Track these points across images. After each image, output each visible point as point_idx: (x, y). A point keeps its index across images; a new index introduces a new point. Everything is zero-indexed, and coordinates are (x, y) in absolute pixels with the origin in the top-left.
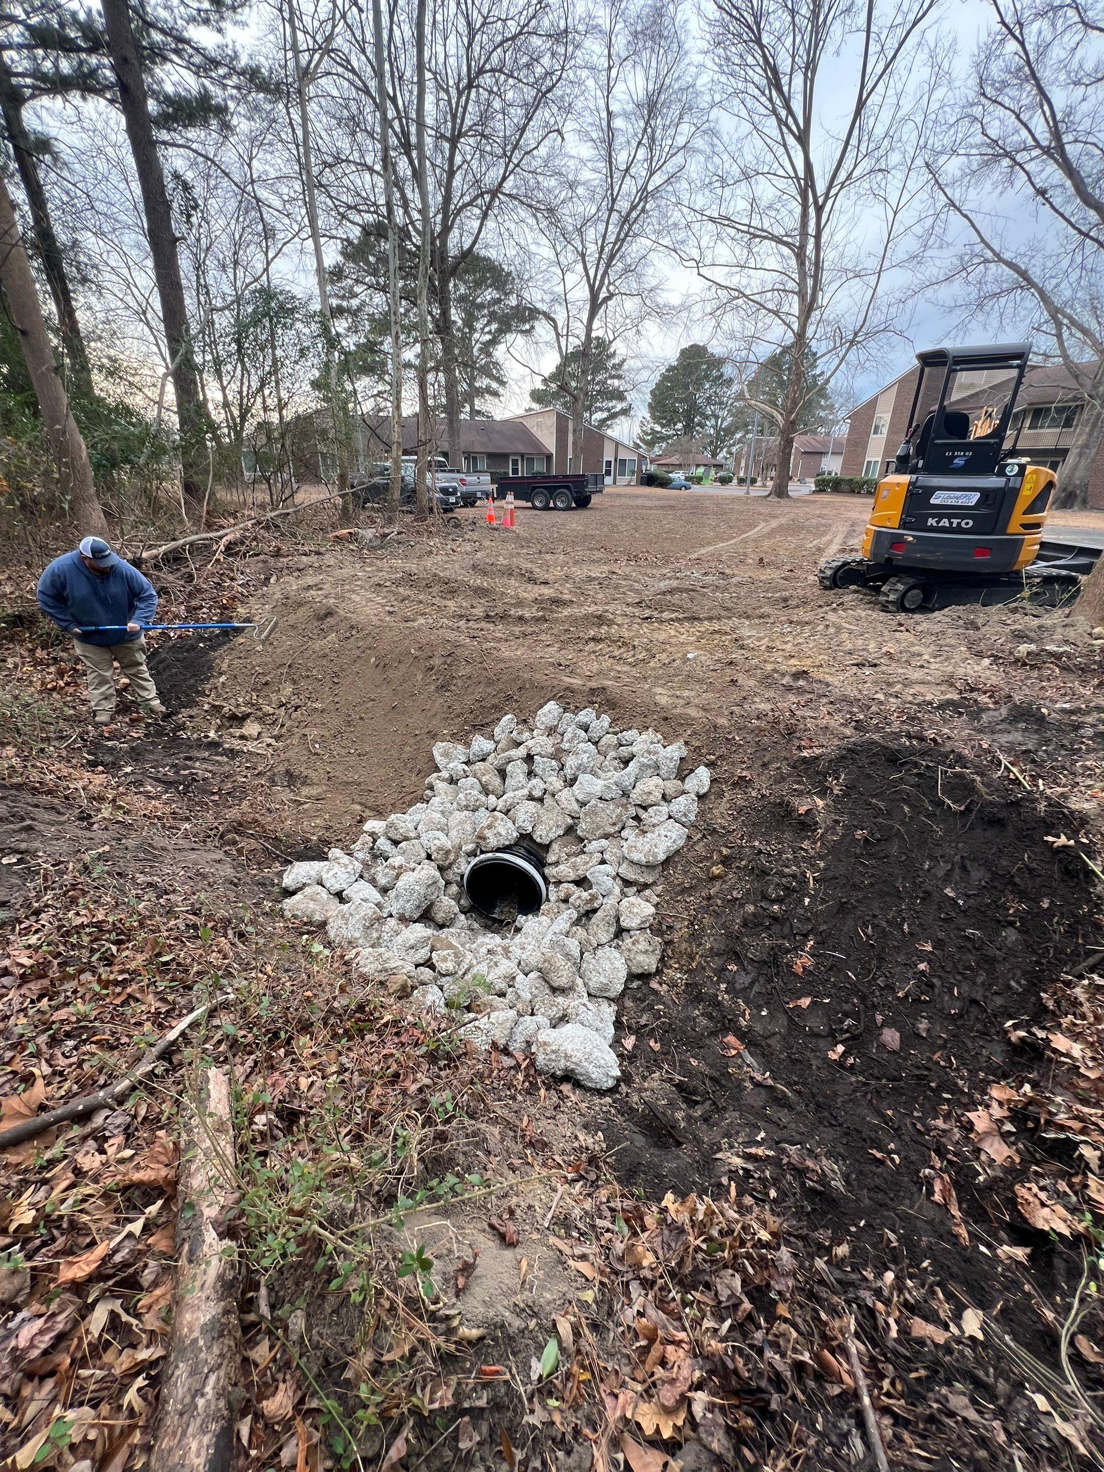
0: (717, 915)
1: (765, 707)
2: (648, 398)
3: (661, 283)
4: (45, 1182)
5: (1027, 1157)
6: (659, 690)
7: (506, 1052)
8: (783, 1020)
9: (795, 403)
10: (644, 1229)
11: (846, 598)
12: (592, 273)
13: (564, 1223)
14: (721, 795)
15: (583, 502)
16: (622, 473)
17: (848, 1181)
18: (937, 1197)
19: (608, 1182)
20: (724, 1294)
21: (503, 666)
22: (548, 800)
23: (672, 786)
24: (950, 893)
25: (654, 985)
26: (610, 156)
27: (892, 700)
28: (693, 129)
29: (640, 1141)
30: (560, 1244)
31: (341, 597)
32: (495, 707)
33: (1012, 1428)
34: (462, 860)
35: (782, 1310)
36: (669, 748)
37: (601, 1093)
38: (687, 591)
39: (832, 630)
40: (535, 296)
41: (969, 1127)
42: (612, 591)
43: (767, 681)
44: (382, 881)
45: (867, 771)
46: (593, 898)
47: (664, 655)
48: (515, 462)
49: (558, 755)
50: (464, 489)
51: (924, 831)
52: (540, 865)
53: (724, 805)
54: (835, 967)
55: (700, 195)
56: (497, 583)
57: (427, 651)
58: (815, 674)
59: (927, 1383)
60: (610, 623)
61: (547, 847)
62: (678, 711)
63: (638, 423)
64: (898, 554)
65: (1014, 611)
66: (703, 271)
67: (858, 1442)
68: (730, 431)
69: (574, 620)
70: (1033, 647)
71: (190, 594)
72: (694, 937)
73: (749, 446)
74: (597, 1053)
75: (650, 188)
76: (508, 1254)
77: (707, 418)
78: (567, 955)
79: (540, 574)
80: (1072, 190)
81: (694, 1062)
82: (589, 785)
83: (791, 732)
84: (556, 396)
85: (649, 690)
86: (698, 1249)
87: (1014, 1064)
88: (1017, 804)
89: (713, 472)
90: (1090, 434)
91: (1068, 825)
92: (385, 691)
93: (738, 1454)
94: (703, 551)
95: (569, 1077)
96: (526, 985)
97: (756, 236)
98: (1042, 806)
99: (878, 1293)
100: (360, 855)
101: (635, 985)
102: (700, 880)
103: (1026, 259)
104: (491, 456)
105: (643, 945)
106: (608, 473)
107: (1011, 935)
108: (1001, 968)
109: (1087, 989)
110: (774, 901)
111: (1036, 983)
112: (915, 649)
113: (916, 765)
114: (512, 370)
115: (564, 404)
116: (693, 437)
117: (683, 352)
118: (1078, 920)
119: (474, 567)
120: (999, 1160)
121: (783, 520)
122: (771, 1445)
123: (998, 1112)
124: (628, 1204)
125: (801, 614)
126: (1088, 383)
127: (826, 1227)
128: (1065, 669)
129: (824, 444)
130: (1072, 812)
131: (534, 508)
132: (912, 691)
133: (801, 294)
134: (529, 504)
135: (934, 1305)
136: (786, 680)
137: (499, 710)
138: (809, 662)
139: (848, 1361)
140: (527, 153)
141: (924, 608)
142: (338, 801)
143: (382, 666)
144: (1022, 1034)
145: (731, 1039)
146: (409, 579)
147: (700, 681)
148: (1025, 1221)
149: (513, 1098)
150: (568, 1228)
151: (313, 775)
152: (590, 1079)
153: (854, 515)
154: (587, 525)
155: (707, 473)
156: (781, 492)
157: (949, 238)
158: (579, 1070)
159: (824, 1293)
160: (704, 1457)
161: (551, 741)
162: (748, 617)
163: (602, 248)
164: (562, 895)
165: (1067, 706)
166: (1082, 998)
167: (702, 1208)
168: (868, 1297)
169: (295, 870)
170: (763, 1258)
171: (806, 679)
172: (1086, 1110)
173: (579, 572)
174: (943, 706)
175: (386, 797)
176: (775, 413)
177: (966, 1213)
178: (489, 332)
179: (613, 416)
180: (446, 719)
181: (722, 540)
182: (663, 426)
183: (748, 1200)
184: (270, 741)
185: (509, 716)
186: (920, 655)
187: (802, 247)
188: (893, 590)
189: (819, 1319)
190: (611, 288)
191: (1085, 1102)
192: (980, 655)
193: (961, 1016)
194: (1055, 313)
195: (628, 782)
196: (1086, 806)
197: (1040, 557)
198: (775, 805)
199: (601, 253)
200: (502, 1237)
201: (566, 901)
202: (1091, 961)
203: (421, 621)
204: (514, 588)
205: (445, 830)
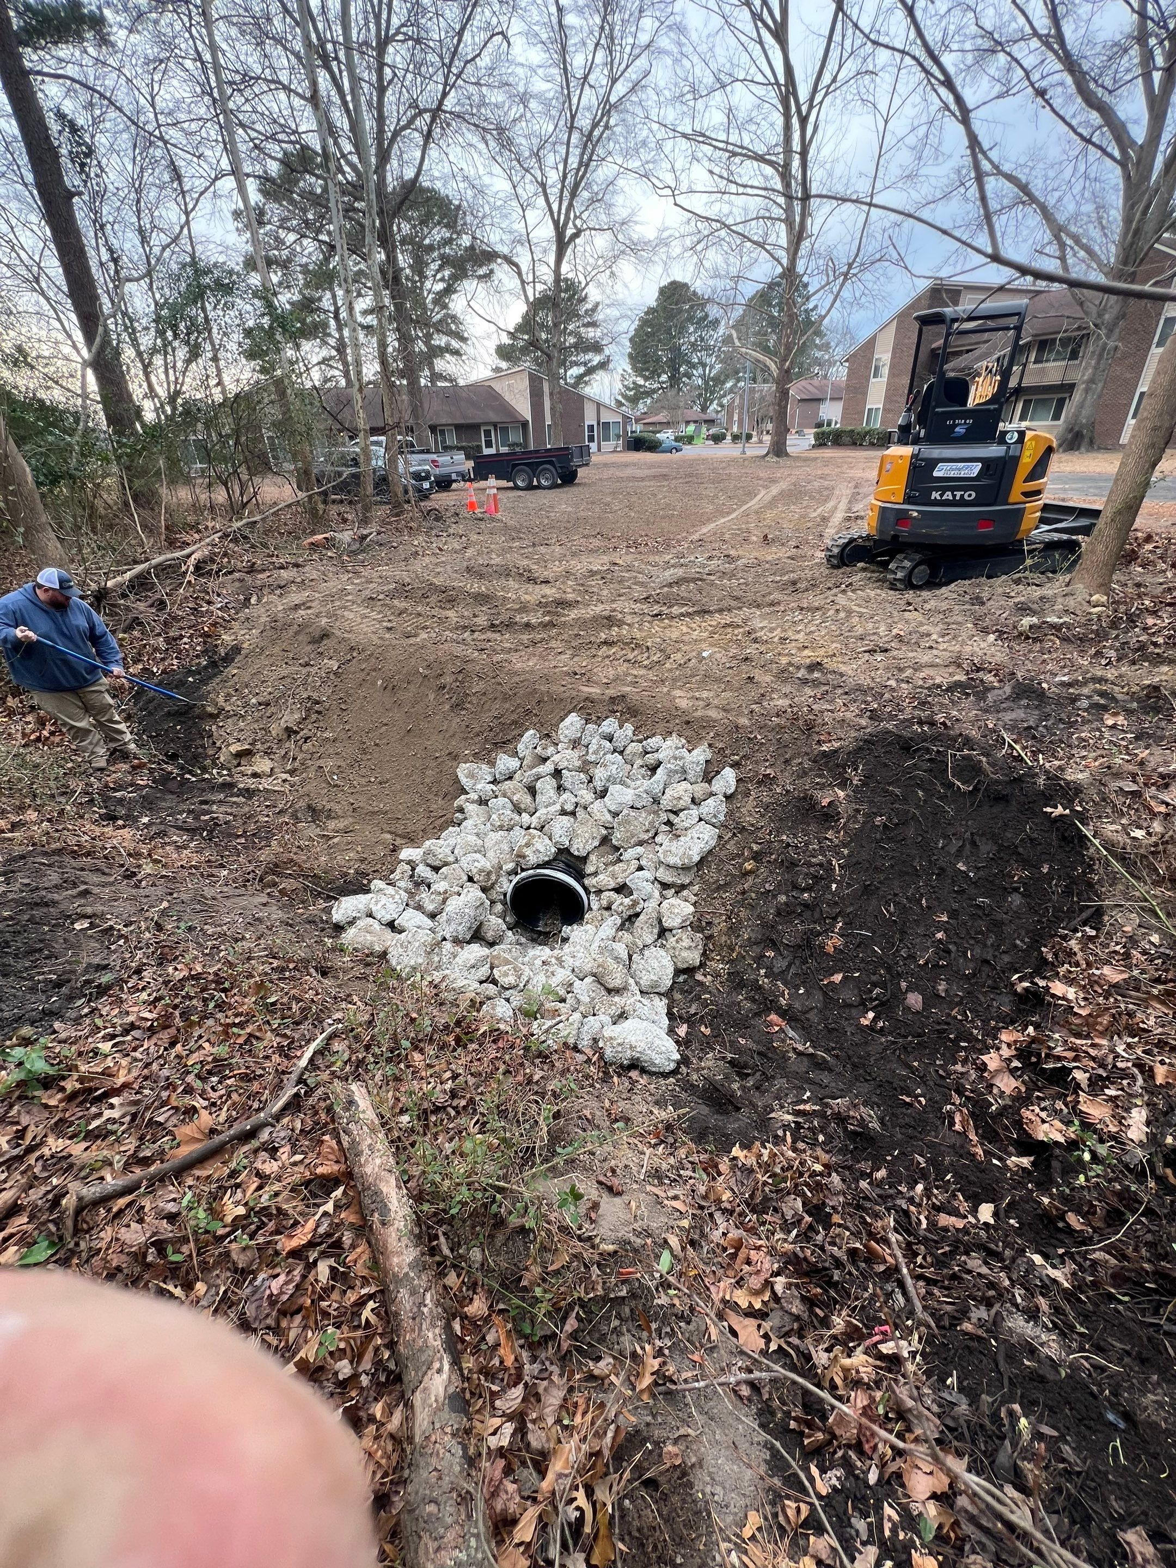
0: (752, 907)
1: (783, 703)
2: (627, 348)
3: (633, 213)
4: (238, 1186)
5: (1031, 1085)
6: (678, 693)
7: (576, 1049)
8: (818, 996)
9: (789, 348)
10: (720, 1174)
11: (855, 578)
12: (555, 207)
13: (656, 1175)
14: (747, 794)
15: (569, 478)
16: (607, 439)
17: (882, 1122)
18: (958, 1127)
19: (684, 1143)
20: (789, 1214)
21: (517, 679)
22: (580, 813)
23: (700, 789)
24: (961, 867)
25: (699, 977)
26: (565, 62)
27: (904, 685)
28: (657, 24)
29: (705, 1110)
30: (656, 1191)
31: (332, 615)
32: (515, 722)
33: (1015, 1277)
34: (504, 880)
35: (836, 1219)
36: (695, 752)
37: (665, 1075)
38: (694, 580)
39: (842, 615)
40: (495, 238)
41: (983, 1067)
42: (616, 586)
43: (783, 675)
44: (430, 907)
45: (883, 760)
46: (635, 903)
47: (679, 655)
48: (488, 433)
49: (585, 767)
50: (437, 471)
51: (937, 812)
52: (580, 876)
53: (751, 802)
54: (863, 944)
55: (670, 109)
56: (497, 587)
57: (436, 669)
58: (829, 664)
59: (952, 1255)
60: (620, 624)
61: (585, 859)
62: (699, 714)
63: (618, 377)
64: (904, 530)
65: (1017, 582)
66: (679, 200)
67: (900, 1297)
68: (719, 380)
69: (582, 623)
70: (1035, 620)
71: (166, 623)
72: (733, 930)
73: (741, 397)
74: (657, 1042)
75: (613, 99)
76: (617, 1200)
77: (694, 366)
78: (617, 959)
79: (539, 572)
80: (1072, 89)
81: (743, 1041)
82: (620, 795)
83: (810, 727)
84: (524, 351)
85: (668, 693)
86: (765, 1184)
87: (1019, 1010)
88: (1019, 780)
89: (704, 429)
90: (1096, 368)
91: (1064, 796)
92: (397, 715)
93: (812, 1312)
94: (705, 530)
95: (635, 1065)
96: (584, 989)
97: (735, 154)
98: (1041, 781)
99: (911, 1200)
100: (402, 884)
101: (681, 979)
102: (733, 876)
103: (1027, 171)
104: (458, 427)
105: (686, 942)
106: (591, 439)
107: (1016, 900)
108: (1008, 929)
109: (1080, 941)
110: (804, 890)
111: (1037, 941)
112: (923, 629)
113: (928, 751)
114: (474, 326)
115: (536, 359)
116: (680, 389)
117: (662, 291)
118: (1073, 881)
119: (468, 569)
120: (1008, 1092)
121: (783, 485)
122: (836, 1302)
123: (1006, 1052)
124: (704, 1157)
125: (811, 599)
126: (1094, 310)
127: (866, 1160)
128: (1065, 640)
129: (821, 389)
130: (1068, 783)
131: (516, 488)
132: (922, 675)
133: (789, 222)
134: (511, 484)
135: (956, 1204)
136: (802, 673)
137: (519, 727)
138: (822, 652)
139: (890, 1247)
140: (467, 62)
141: (932, 583)
142: (368, 832)
143: (390, 688)
144: (1026, 984)
145: (773, 1017)
146: (403, 590)
147: (718, 680)
148: (1029, 1136)
149: (592, 1086)
150: (660, 1178)
151: (336, 807)
152: (654, 1064)
153: (857, 473)
154: (576, 506)
155: (698, 431)
156: (779, 449)
157: (945, 148)
158: (644, 1058)
159: (868, 1205)
160: (787, 1318)
161: (575, 754)
162: (758, 606)
163: (565, 176)
164: (604, 903)
165: (1065, 679)
166: (1076, 948)
167: (765, 1153)
168: (903, 1204)
169: (343, 905)
170: (818, 1184)
171: (820, 670)
172: (1078, 1042)
173: (580, 566)
174: (951, 688)
175: (415, 823)
176: (769, 362)
177: (982, 1137)
178: (442, 280)
179: (590, 371)
180: (465, 739)
181: (723, 514)
182: (646, 379)
183: (801, 1145)
184: (285, 776)
185: (532, 732)
186: (929, 635)
187: (787, 165)
188: (900, 567)
189: (865, 1222)
190: (578, 222)
191: (1078, 1035)
192: (985, 631)
193: (974, 975)
194: (1057, 230)
195: (657, 790)
196: (1080, 776)
197: (1043, 521)
198: (799, 799)
199: (563, 181)
200: (610, 1189)
201: (608, 908)
202: (1084, 915)
203: (424, 635)
204: (514, 591)
205: (482, 851)
